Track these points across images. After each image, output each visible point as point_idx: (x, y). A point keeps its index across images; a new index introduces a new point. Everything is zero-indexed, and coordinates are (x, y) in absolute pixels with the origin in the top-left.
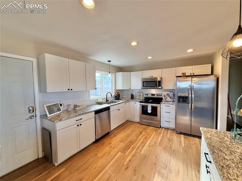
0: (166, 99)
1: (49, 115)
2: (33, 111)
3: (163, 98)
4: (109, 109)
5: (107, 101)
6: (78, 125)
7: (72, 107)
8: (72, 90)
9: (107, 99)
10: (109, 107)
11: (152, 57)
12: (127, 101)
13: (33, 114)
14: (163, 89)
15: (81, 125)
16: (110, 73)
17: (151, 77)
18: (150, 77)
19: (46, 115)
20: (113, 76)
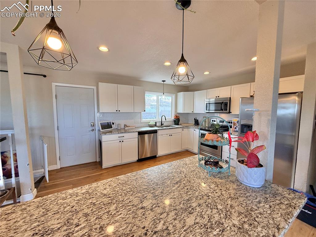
0: (236, 128)
1: (101, 130)
2: (94, 126)
3: (233, 126)
4: (157, 132)
5: (162, 124)
6: (120, 141)
7: (123, 127)
8: (119, 111)
9: (162, 123)
10: (157, 130)
11: (210, 73)
12: (186, 127)
13: (93, 128)
14: (232, 113)
15: (123, 141)
16: (164, 94)
17: (218, 97)
18: (216, 97)
19: (100, 130)
20: (174, 96)
